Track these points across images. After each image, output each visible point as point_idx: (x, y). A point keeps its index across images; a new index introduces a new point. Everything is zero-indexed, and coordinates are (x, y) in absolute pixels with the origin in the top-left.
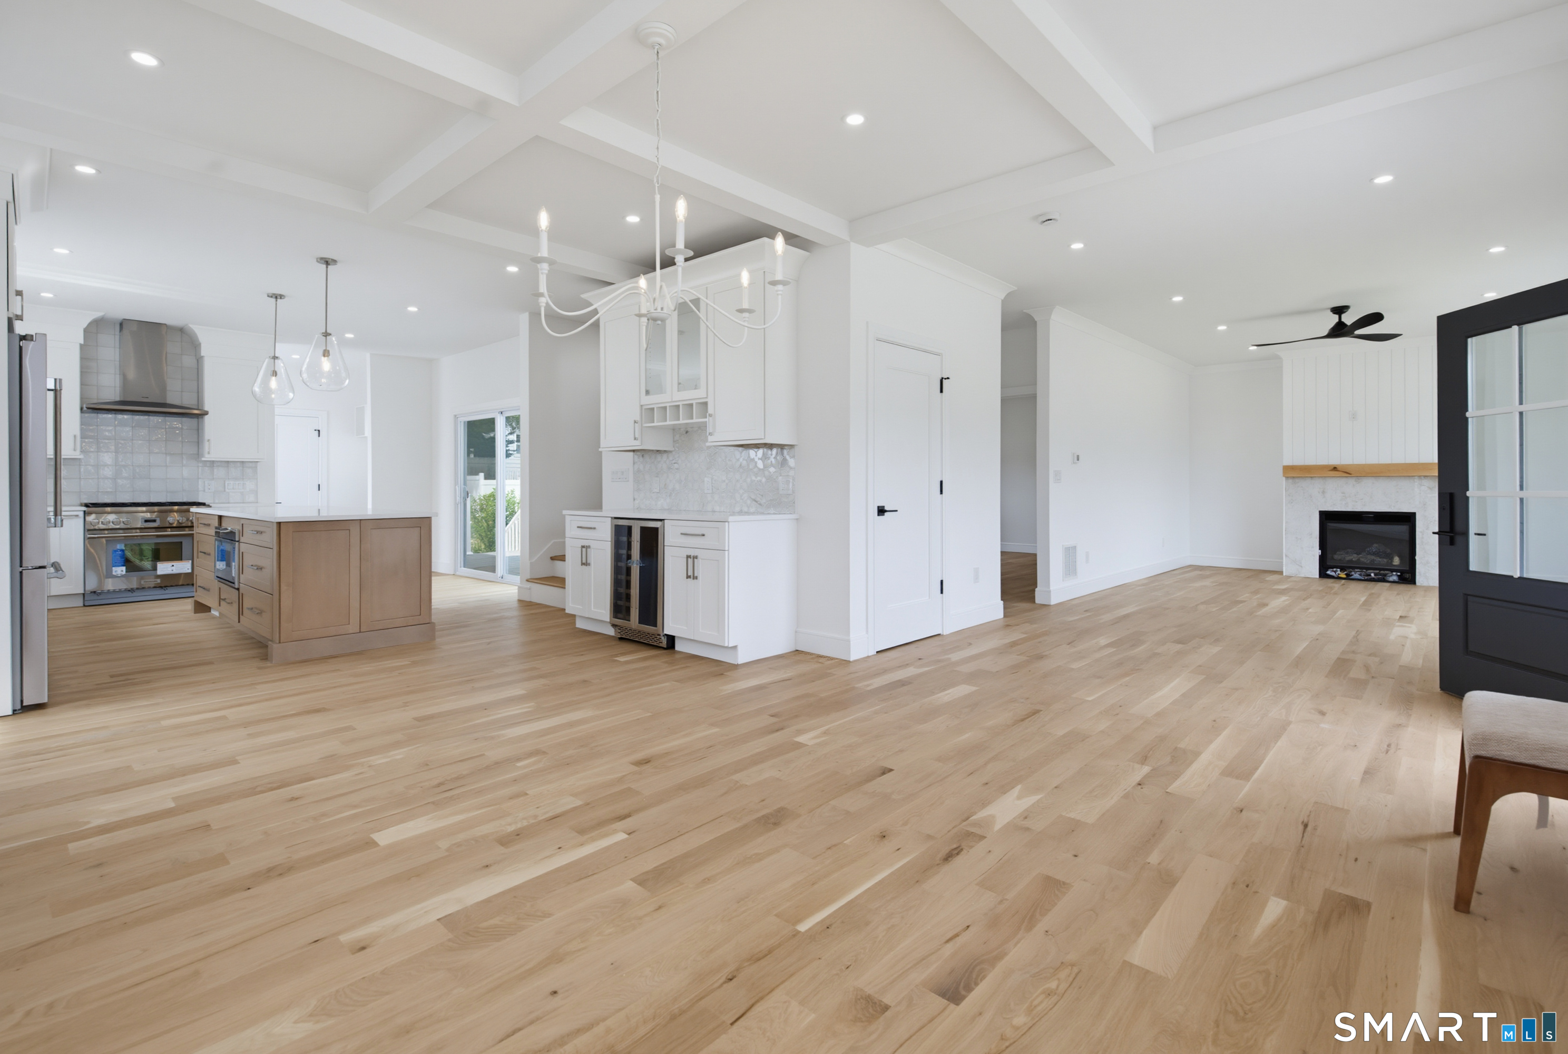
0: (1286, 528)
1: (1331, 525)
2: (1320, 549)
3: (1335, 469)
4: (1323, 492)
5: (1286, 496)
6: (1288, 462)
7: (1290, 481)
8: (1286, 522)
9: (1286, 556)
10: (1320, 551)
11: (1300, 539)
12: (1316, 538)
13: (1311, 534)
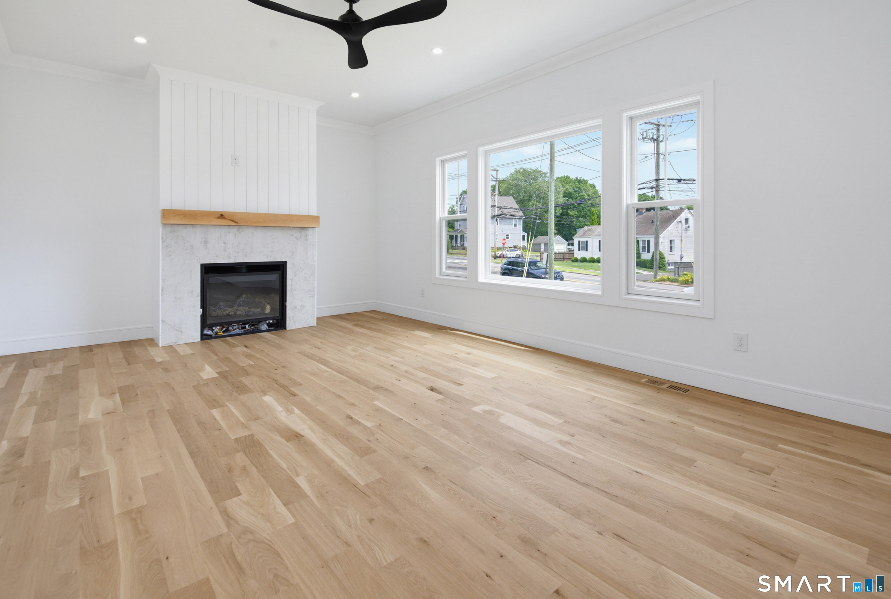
0: (162, 288)
1: (215, 279)
2: (201, 308)
3: (222, 216)
4: (206, 242)
5: (162, 247)
6: (165, 204)
7: (168, 229)
8: (164, 280)
9: (163, 322)
10: (201, 310)
11: (180, 299)
12: (198, 296)
13: (193, 292)
